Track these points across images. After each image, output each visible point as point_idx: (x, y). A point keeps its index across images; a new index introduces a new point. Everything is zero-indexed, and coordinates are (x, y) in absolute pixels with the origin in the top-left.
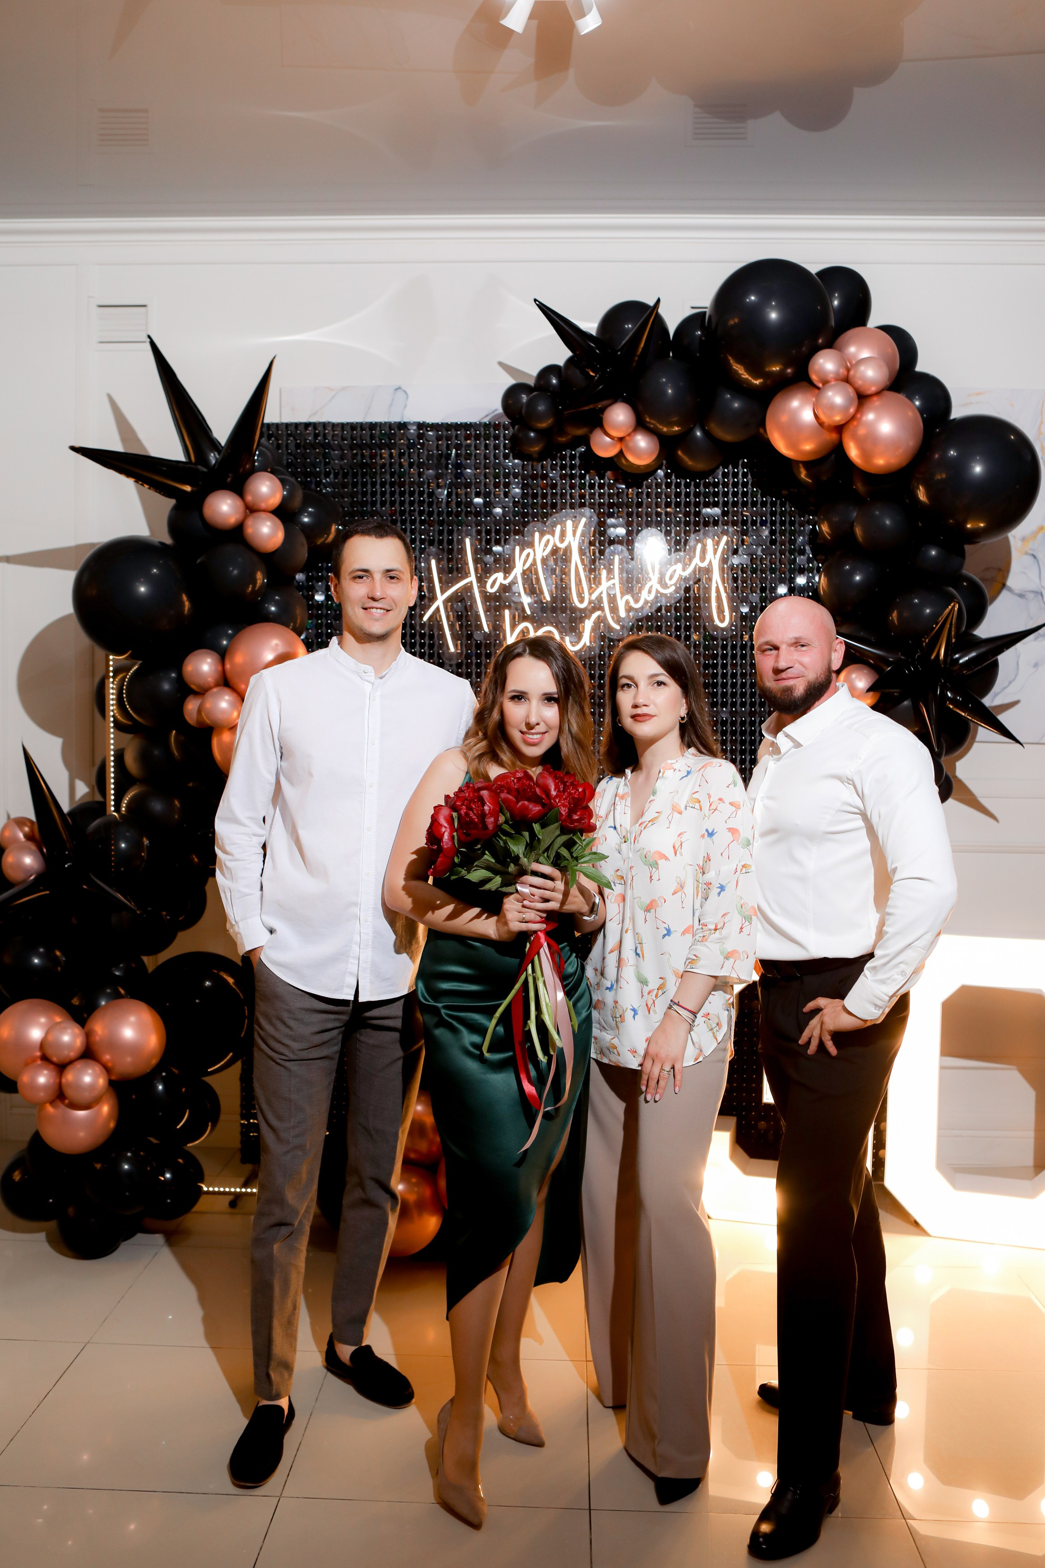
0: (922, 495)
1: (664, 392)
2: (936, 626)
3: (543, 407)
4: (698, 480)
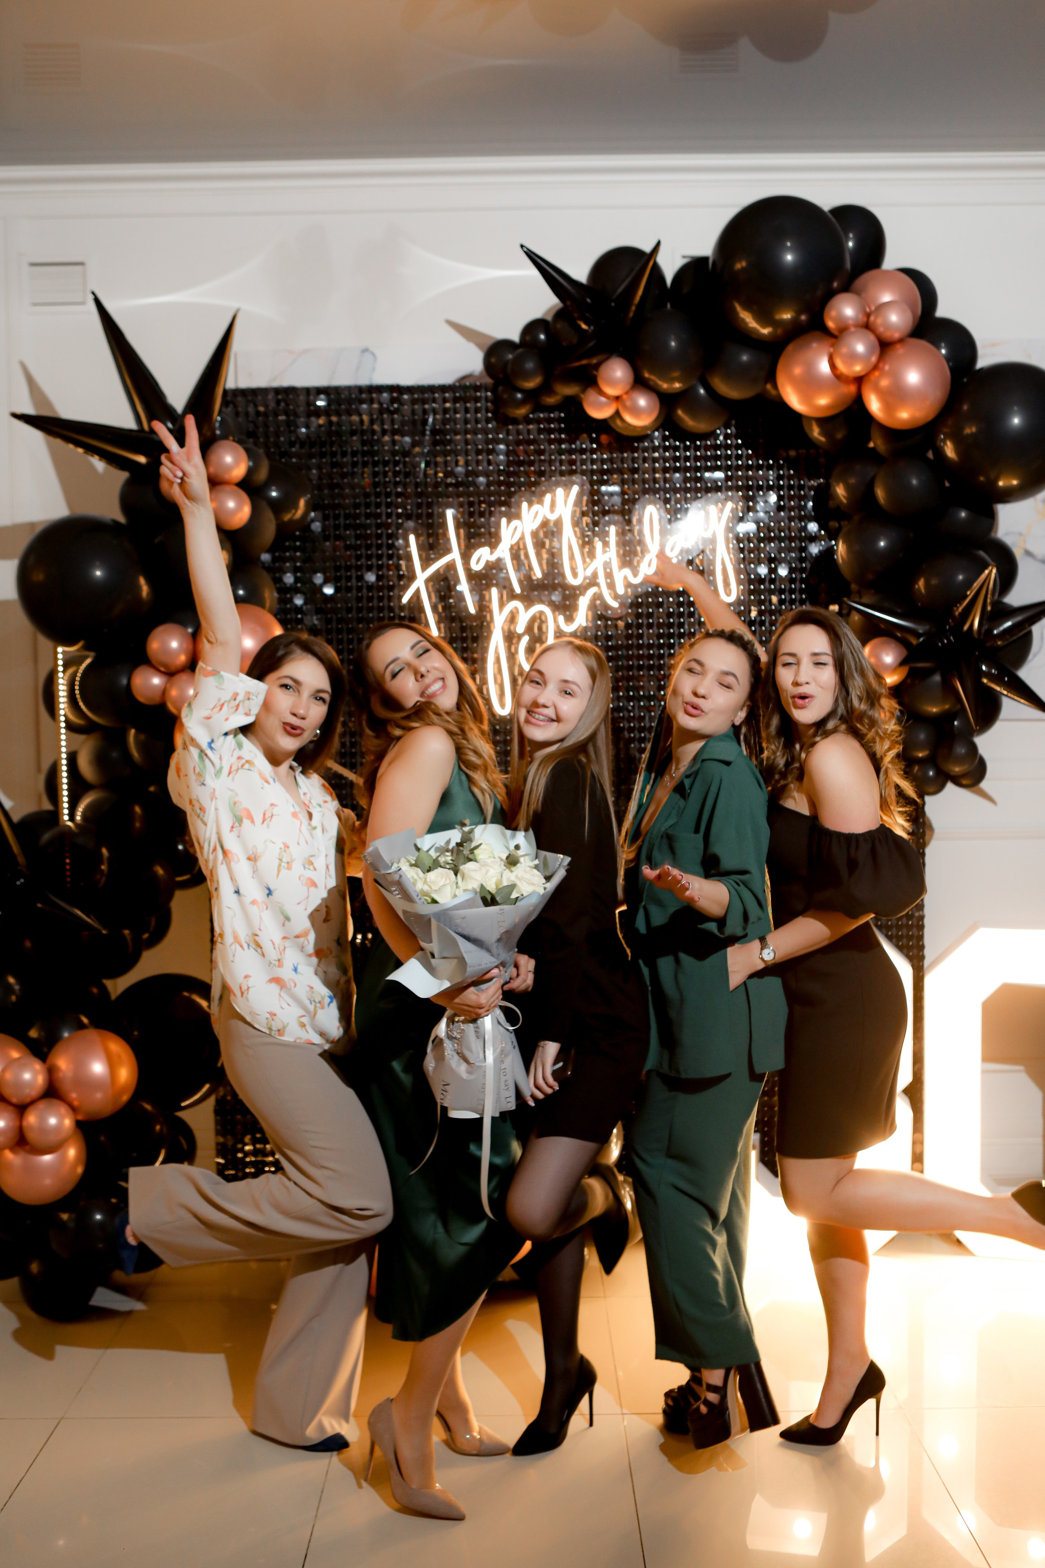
0: (950, 451)
1: (668, 345)
2: (970, 594)
3: (530, 365)
4: (698, 443)
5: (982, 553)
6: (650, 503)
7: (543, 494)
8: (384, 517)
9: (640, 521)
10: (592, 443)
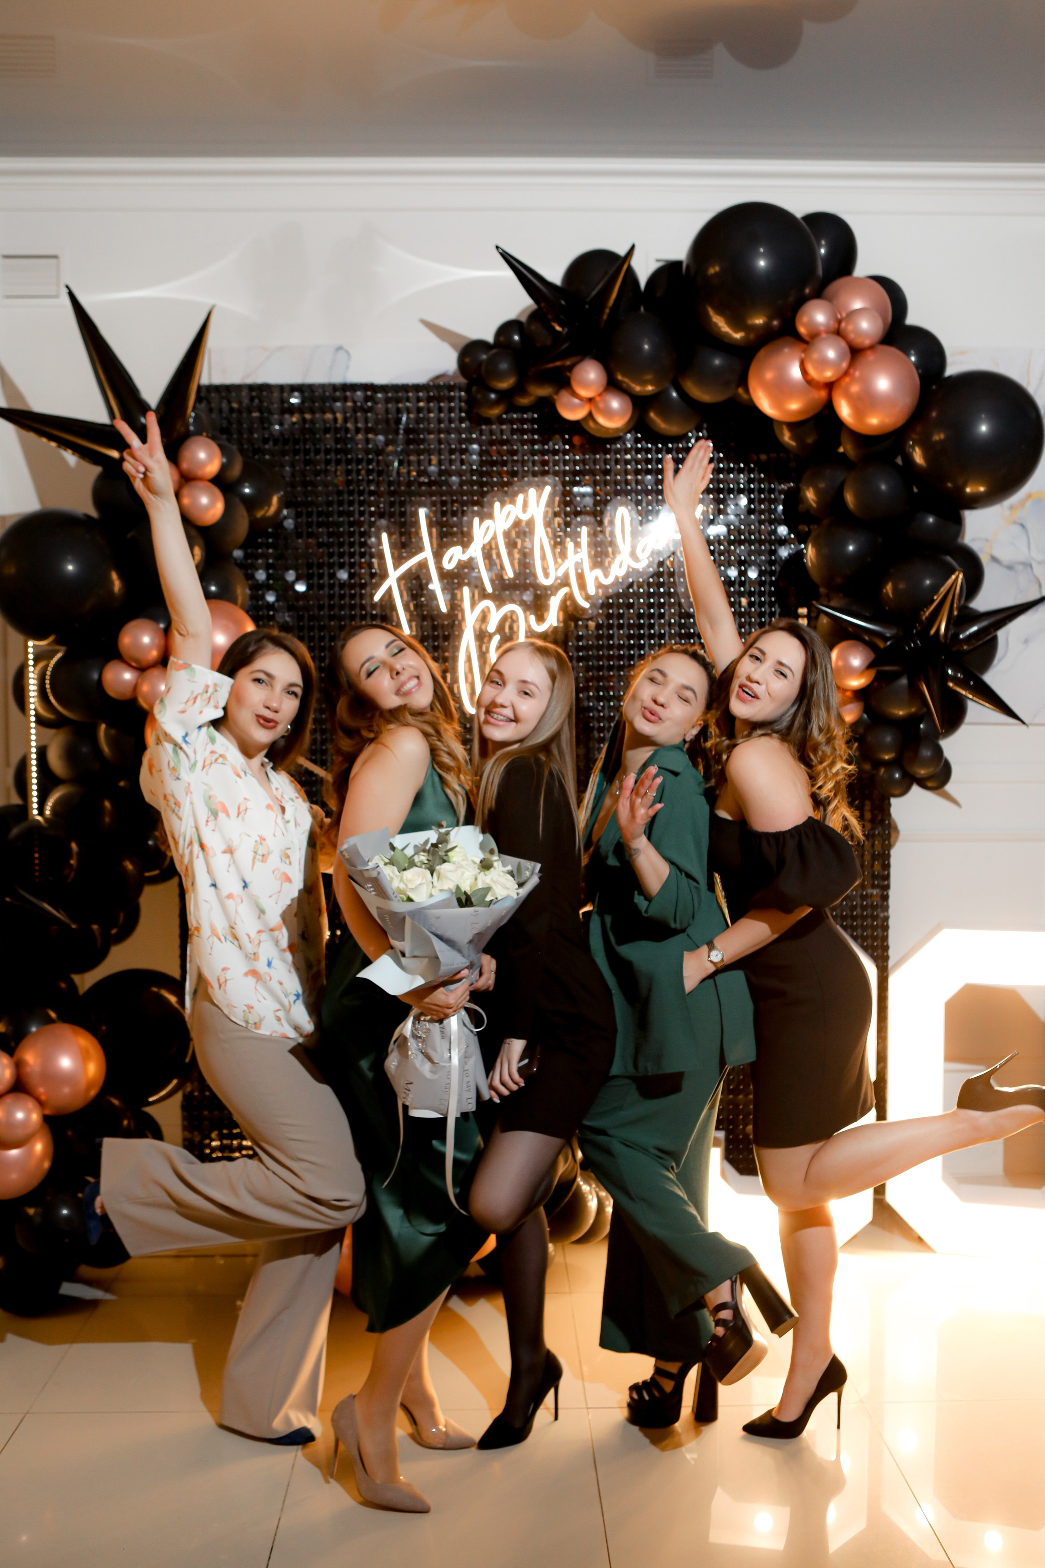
0: (918, 457)
1: (640, 348)
2: (937, 598)
3: (504, 366)
4: (670, 445)
5: (949, 559)
6: (622, 505)
7: (515, 494)
8: (357, 516)
9: (612, 523)
10: (564, 444)
